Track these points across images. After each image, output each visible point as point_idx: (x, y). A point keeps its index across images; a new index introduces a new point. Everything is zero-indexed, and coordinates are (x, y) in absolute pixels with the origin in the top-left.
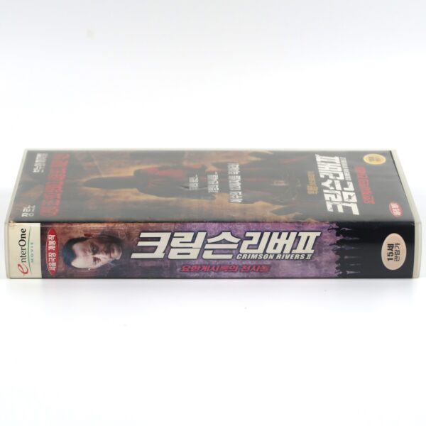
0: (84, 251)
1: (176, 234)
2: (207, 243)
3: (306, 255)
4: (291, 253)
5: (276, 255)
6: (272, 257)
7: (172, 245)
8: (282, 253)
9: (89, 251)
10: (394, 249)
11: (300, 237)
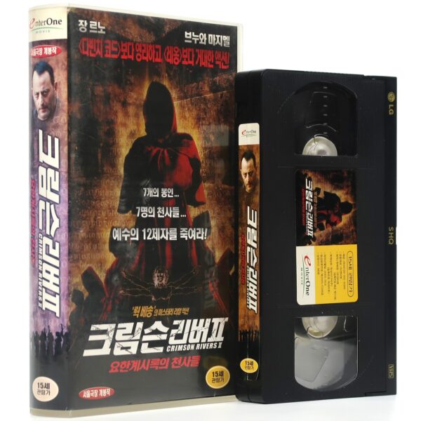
0: (44, 83)
1: (57, 173)
2: (50, 204)
3: (41, 302)
4: (43, 287)
5: (41, 272)
6: (40, 268)
7: (49, 170)
8: (43, 278)
9: (44, 88)
10: (45, 389)
11: (55, 296)
